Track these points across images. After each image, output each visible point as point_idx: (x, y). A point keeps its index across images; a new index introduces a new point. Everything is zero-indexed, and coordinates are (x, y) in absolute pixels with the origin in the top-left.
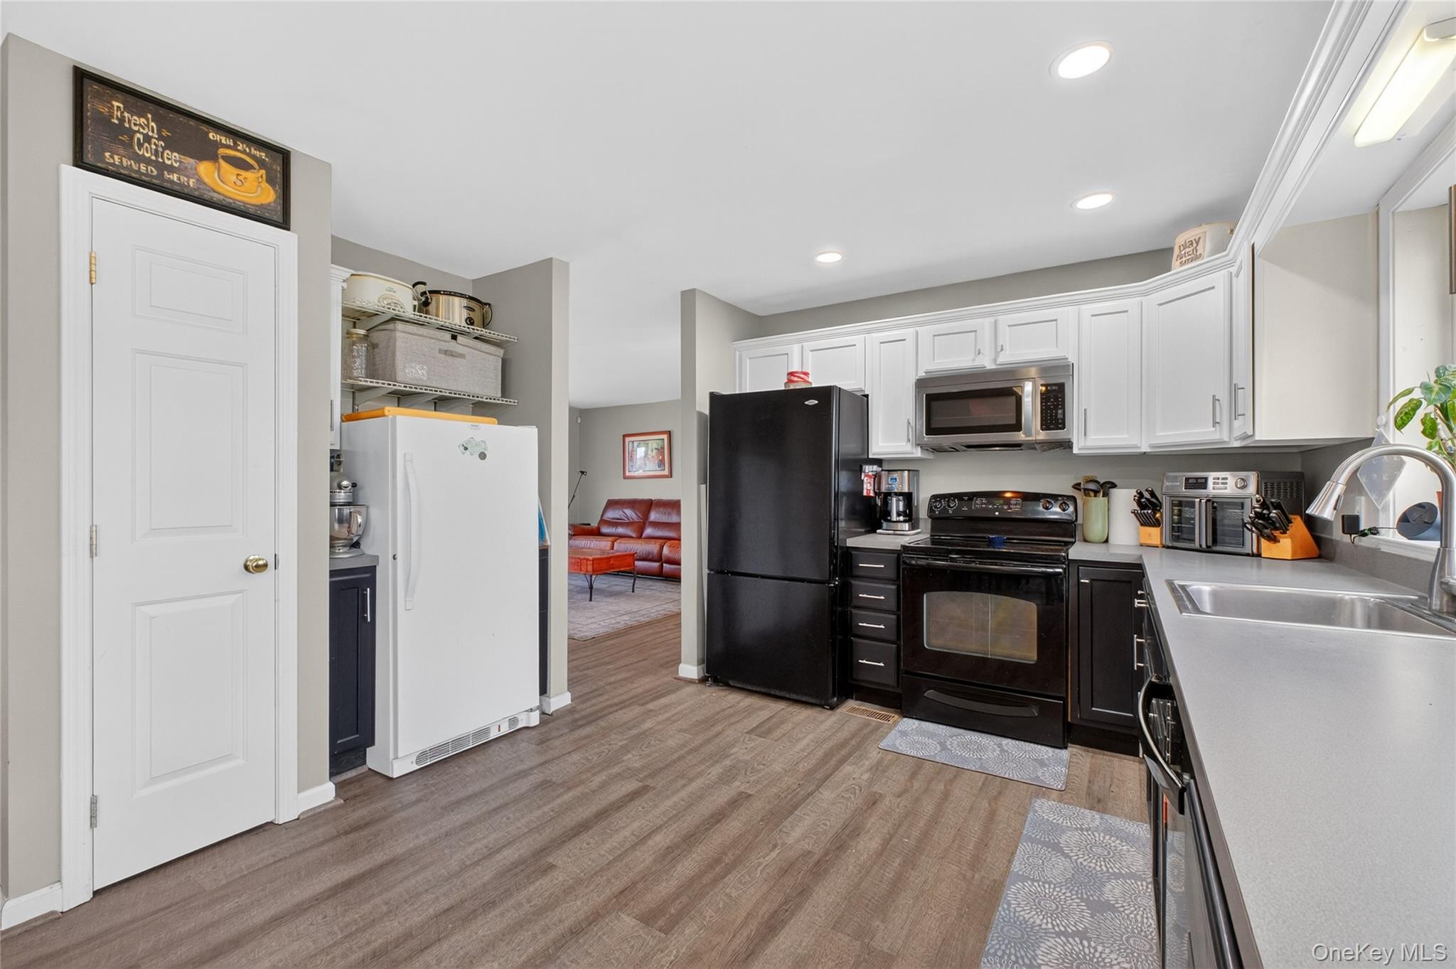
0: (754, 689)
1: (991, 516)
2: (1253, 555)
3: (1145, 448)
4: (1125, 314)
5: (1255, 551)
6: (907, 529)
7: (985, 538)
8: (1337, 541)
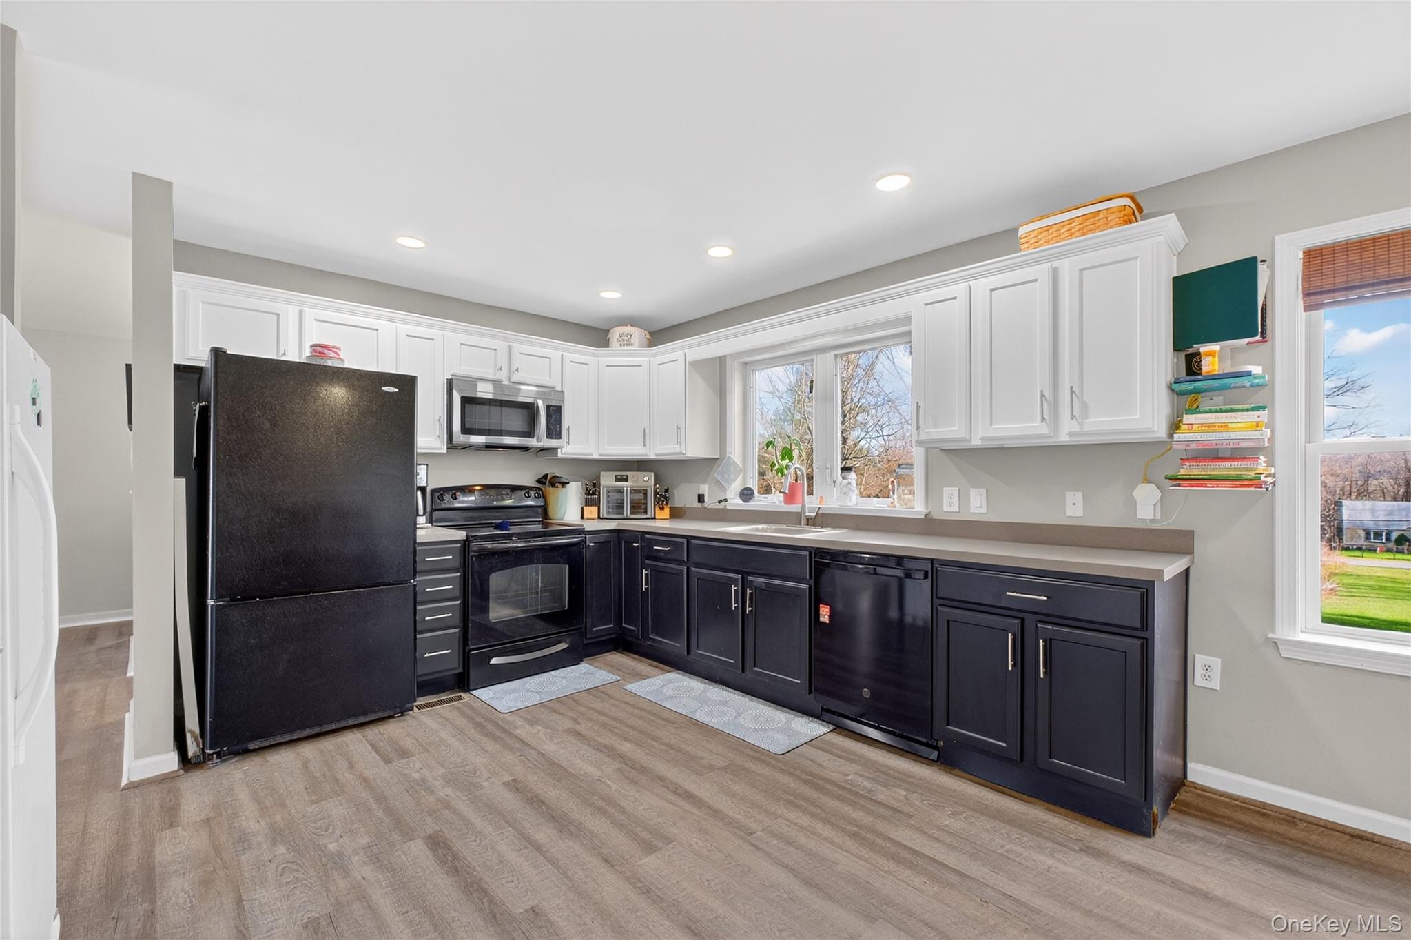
0: (288, 739)
1: (491, 505)
2: (653, 519)
3: (596, 456)
4: (586, 366)
5: (653, 516)
6: (424, 522)
7: (493, 523)
8: (682, 507)
